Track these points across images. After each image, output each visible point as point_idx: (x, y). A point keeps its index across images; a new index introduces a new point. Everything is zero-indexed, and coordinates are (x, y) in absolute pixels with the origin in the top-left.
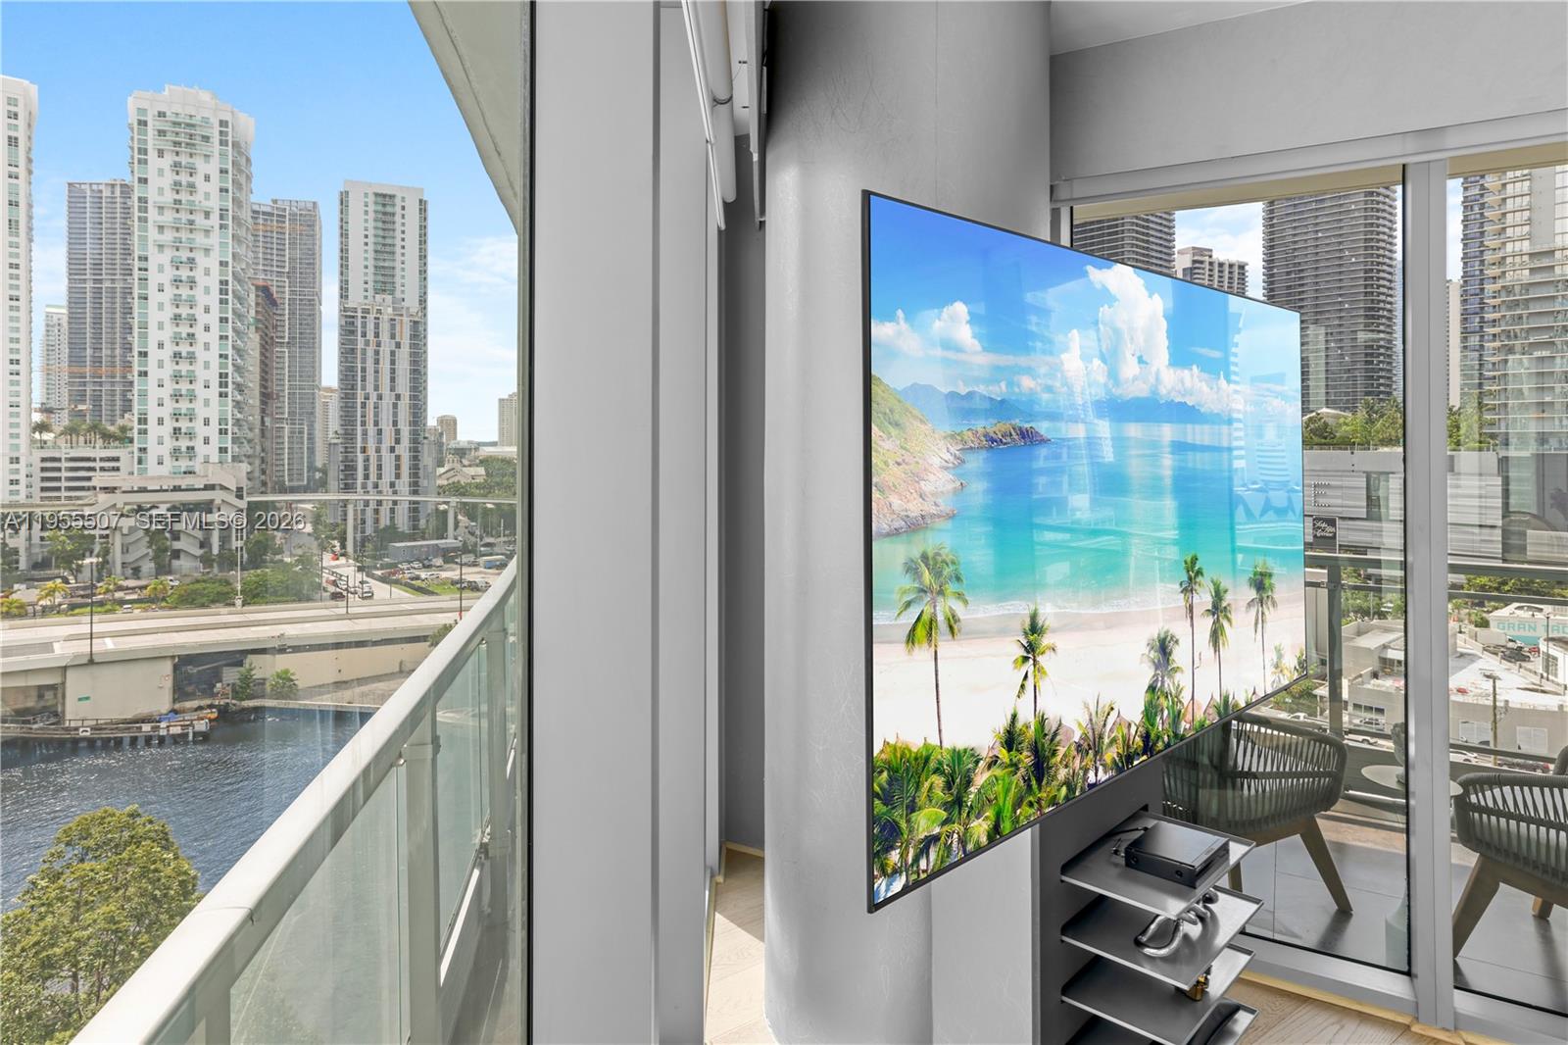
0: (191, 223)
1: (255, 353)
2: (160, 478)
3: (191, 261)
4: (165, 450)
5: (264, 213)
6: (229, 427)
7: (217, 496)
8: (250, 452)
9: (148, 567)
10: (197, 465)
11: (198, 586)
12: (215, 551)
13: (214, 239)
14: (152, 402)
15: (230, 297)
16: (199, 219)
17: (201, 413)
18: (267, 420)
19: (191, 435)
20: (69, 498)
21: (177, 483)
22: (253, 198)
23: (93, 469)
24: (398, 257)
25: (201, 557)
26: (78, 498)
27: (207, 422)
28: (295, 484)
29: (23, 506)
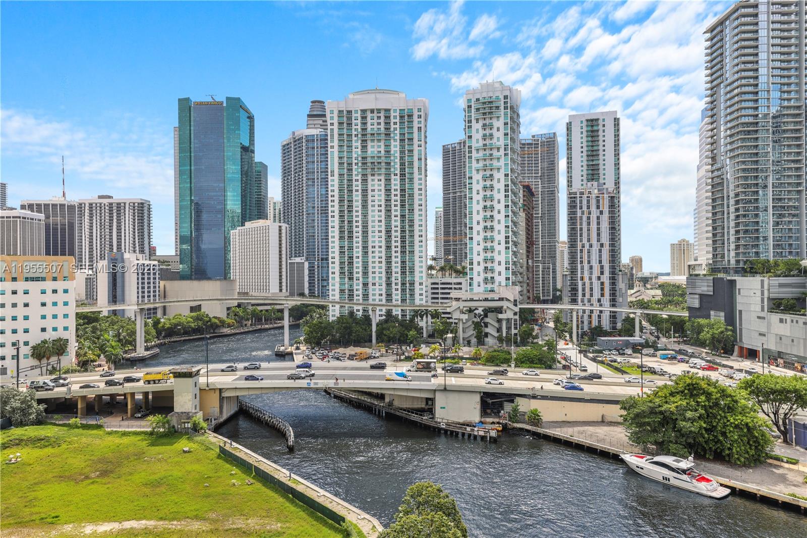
0: (491, 155)
1: (522, 224)
2: (478, 293)
3: (491, 175)
4: (481, 279)
5: (528, 144)
6: (510, 266)
7: (505, 304)
8: (521, 280)
9: (474, 341)
10: (495, 287)
11: (495, 354)
12: (504, 335)
13: (502, 163)
14: (475, 253)
15: (510, 193)
16: (495, 153)
17: (497, 258)
18: (530, 261)
19: (492, 271)
20: (442, 303)
21: (486, 296)
22: (521, 137)
23: (451, 288)
24: (601, 157)
25: (498, 337)
26: (446, 303)
27: (500, 263)
28: (546, 298)
29: (424, 306)
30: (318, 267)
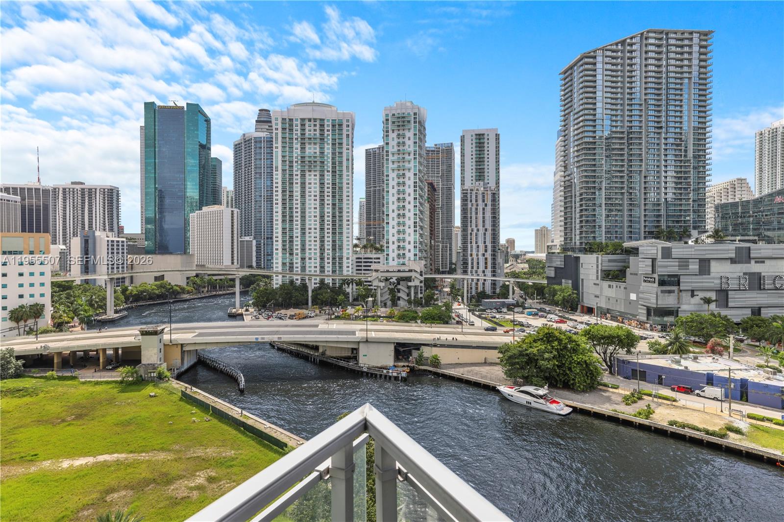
0: (404, 158)
1: (427, 213)
2: (393, 266)
3: (404, 174)
4: (395, 255)
5: (432, 151)
6: (418, 245)
7: (413, 274)
8: (426, 256)
9: (389, 303)
10: (406, 261)
11: (405, 313)
12: (413, 298)
13: (412, 165)
14: (391, 235)
15: (418, 188)
16: (407, 157)
17: (408, 239)
18: (432, 241)
19: (404, 248)
20: (364, 274)
21: (399, 268)
22: (427, 145)
23: (371, 262)
24: (486, 163)
25: (408, 300)
26: (367, 274)
27: (409, 243)
28: (444, 270)
29: (350, 276)
30: (264, 244)
